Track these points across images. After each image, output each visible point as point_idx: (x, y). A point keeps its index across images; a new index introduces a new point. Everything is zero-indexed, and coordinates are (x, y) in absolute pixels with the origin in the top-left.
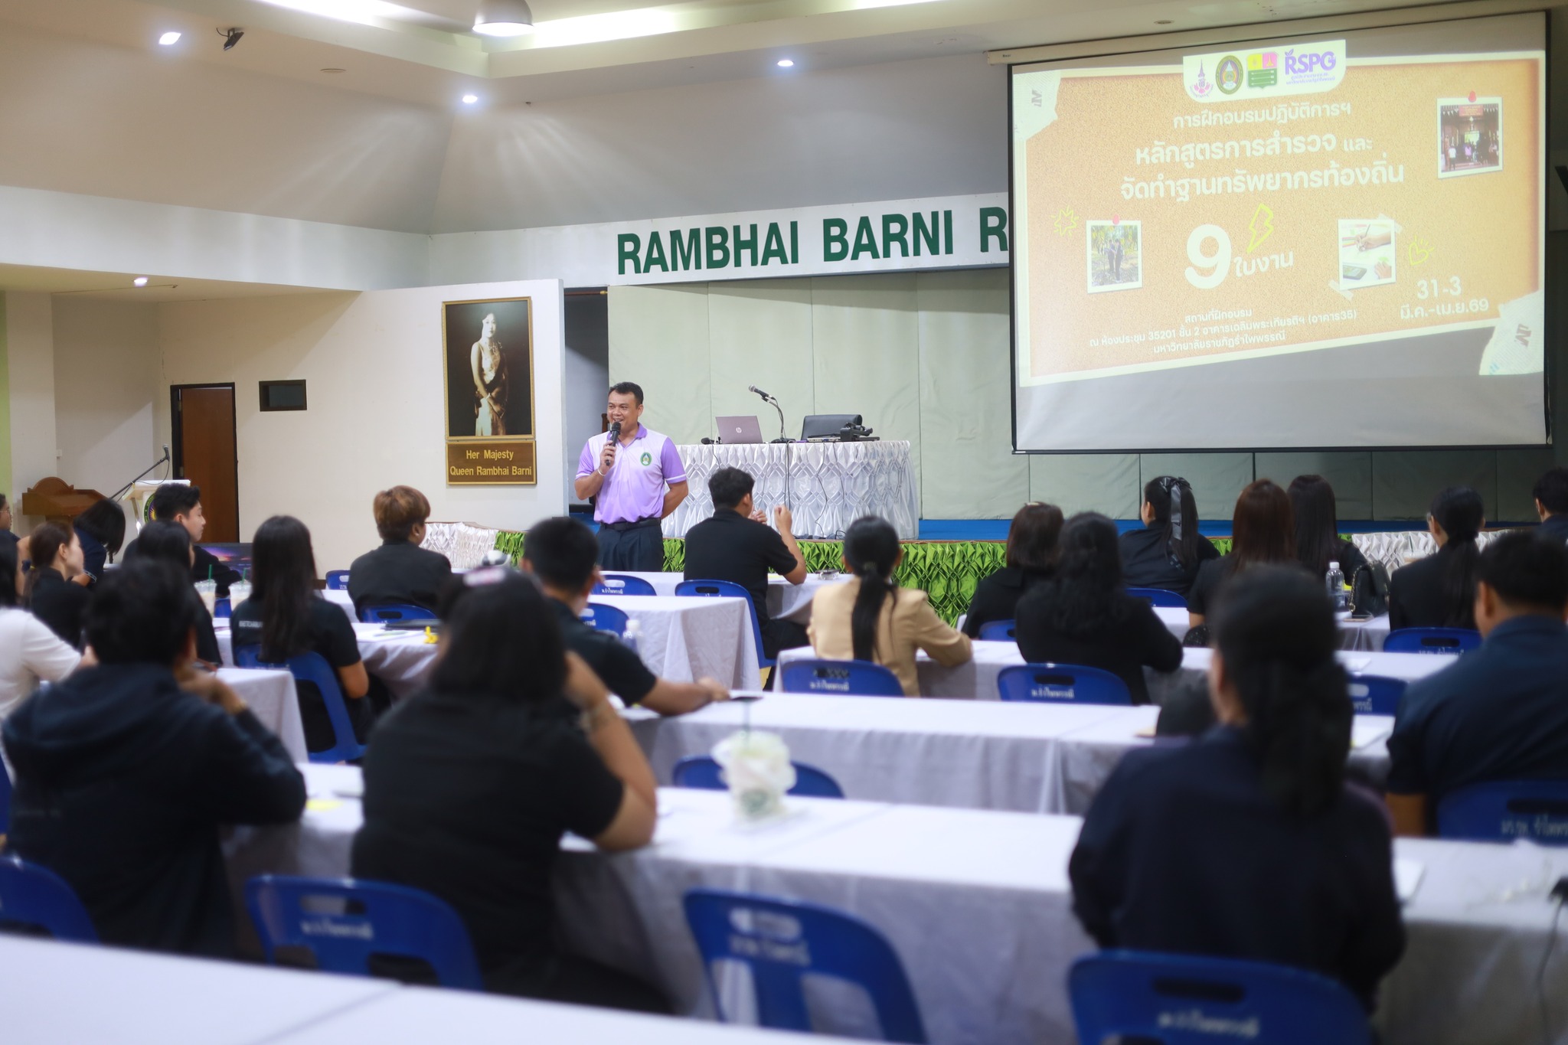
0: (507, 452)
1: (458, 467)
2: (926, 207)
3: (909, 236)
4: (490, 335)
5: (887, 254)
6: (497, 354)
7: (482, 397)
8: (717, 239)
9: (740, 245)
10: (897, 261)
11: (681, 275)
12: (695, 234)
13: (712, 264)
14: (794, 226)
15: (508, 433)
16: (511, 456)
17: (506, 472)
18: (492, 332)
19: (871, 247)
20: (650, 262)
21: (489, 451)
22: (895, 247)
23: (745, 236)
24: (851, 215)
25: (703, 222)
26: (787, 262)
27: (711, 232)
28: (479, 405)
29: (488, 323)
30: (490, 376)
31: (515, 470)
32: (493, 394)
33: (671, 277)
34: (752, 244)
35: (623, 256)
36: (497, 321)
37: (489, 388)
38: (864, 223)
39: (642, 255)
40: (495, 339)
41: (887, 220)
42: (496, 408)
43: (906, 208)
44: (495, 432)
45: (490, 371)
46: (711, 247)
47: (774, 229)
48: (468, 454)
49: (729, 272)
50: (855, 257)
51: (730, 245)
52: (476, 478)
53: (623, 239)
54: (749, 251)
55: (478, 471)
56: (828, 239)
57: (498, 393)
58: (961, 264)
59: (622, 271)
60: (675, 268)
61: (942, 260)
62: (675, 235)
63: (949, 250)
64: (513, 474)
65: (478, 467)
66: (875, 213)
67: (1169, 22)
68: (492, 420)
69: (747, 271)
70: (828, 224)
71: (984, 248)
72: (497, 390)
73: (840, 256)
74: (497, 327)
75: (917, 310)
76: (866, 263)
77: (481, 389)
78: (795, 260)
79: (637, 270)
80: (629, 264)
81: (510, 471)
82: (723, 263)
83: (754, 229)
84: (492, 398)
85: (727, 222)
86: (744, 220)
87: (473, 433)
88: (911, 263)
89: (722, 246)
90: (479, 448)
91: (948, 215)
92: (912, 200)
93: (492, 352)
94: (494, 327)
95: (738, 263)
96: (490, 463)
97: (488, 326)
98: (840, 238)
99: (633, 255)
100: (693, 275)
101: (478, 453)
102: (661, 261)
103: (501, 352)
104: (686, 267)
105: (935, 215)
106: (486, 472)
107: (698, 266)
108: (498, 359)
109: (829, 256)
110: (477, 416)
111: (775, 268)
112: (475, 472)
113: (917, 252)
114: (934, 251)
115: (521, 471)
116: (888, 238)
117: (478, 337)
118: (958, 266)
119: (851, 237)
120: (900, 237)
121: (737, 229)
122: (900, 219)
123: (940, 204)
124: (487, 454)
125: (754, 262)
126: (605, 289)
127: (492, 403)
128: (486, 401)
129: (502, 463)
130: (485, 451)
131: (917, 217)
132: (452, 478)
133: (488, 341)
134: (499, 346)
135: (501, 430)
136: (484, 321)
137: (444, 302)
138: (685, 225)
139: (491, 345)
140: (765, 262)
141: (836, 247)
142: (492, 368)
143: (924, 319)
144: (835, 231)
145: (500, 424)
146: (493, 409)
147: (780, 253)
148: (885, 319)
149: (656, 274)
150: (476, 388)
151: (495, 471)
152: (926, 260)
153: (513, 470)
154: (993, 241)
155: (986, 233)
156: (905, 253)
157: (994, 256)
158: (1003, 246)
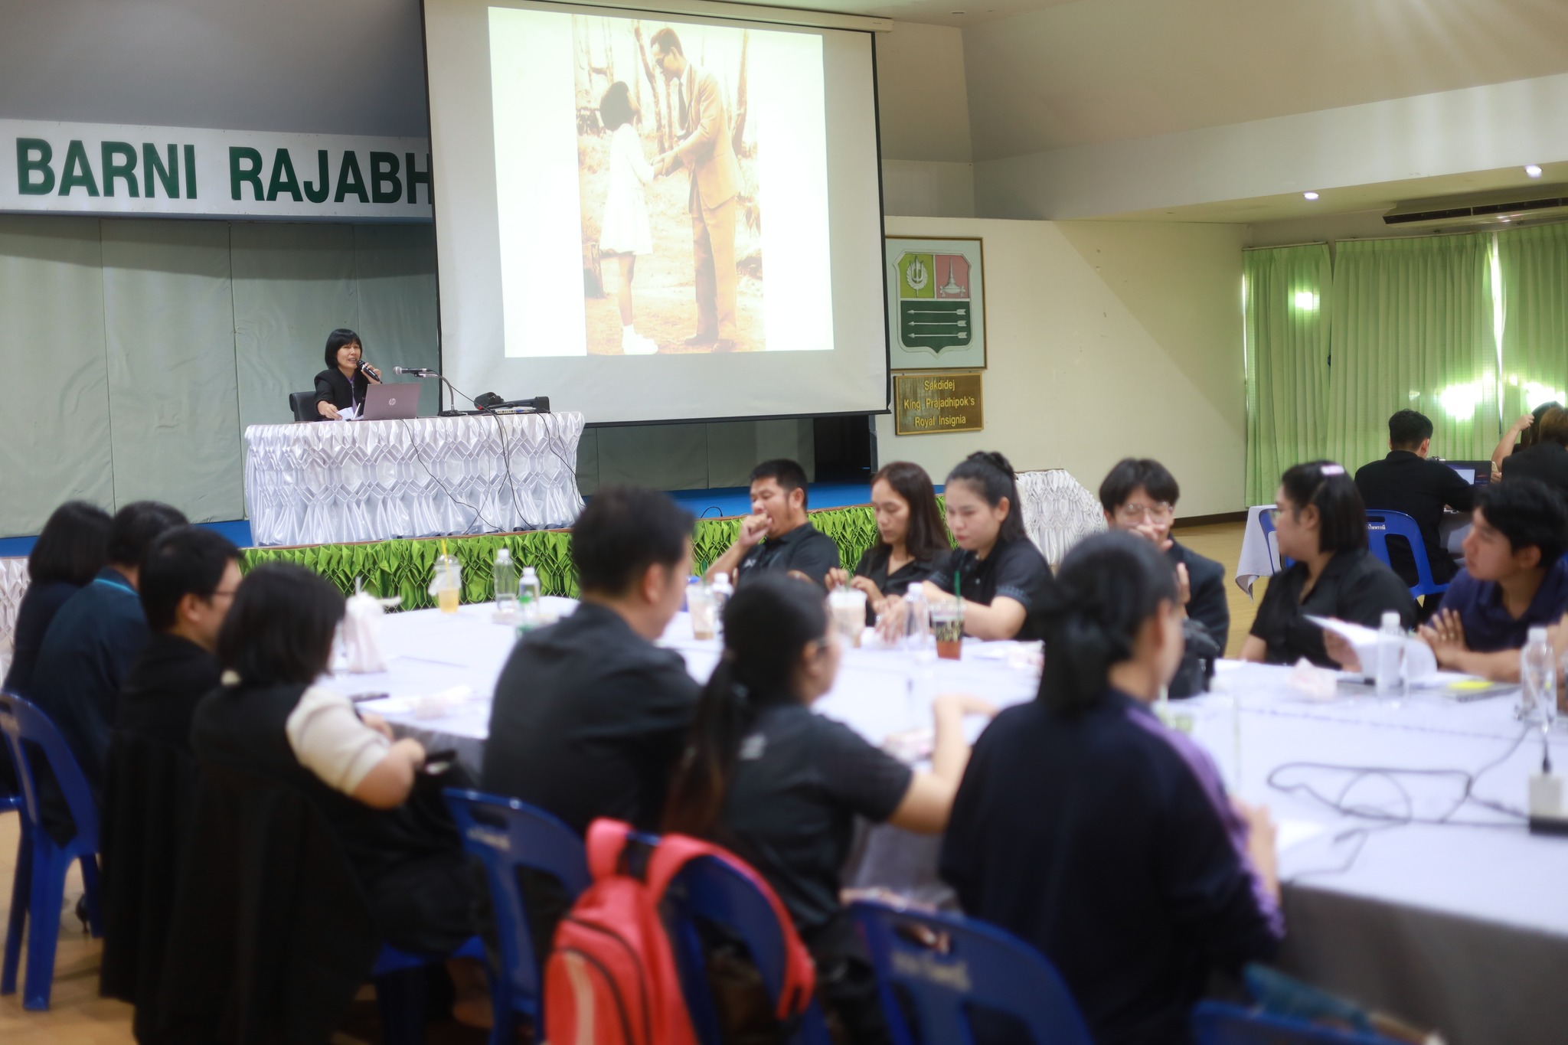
2: (162, 137)
3: (139, 172)
5: (109, 191)
10: (122, 202)
19: (87, 180)
22: (120, 184)
24: (58, 135)
38: (76, 150)
41: (109, 149)
43: (135, 136)
50: (64, 191)
56: (24, 166)
58: (207, 212)
61: (182, 206)
63: (192, 193)
66: (94, 136)
70: (24, 145)
71: (236, 195)
73: (46, 188)
75: (101, 265)
76: (79, 201)
88: (140, 205)
91: (189, 151)
92: (141, 127)
98: (43, 165)
105: (172, 149)
109: (25, 187)
113: (150, 193)
114: (173, 192)
116: (110, 172)
118: (204, 214)
119: (58, 165)
120: (127, 172)
122: (127, 149)
123: (181, 136)
131: (149, 150)
141: (36, 177)
143: (110, 277)
144: (35, 155)
148: (62, 274)
152: (161, 204)
154: (247, 187)
155: (237, 176)
156: (134, 192)
157: (249, 206)
158: (259, 196)
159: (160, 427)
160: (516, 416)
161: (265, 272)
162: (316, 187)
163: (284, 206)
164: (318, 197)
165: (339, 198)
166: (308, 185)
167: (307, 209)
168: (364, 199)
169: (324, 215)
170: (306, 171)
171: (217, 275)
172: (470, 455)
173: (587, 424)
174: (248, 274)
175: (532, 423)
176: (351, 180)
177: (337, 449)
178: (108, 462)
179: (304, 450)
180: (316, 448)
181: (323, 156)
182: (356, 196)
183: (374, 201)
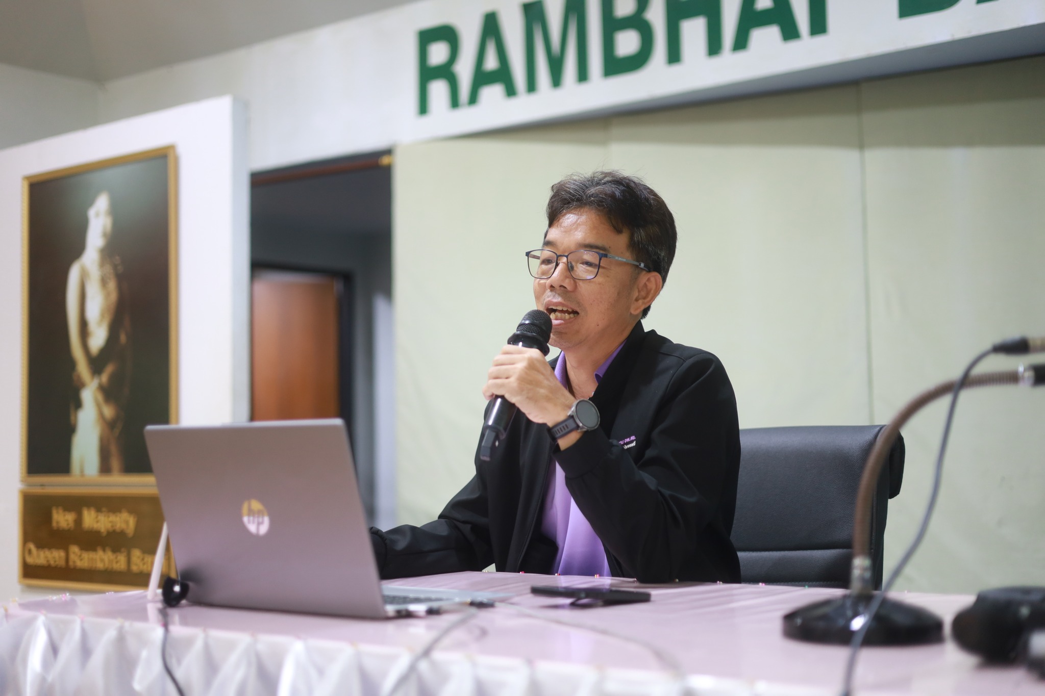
0: (125, 516)
1: (40, 546)
4: (101, 243)
6: (112, 285)
7: (84, 386)
8: (625, 5)
9: (679, 11)
11: (547, 102)
13: (616, 66)
15: (126, 470)
16: (131, 528)
17: (123, 562)
18: (105, 236)
20: (482, 78)
21: (94, 512)
26: (797, 37)
28: (78, 405)
29: (98, 216)
30: (98, 338)
31: (138, 559)
32: (105, 378)
33: (524, 109)
35: (427, 74)
36: (114, 211)
37: (97, 364)
39: (464, 70)
40: (109, 252)
42: (108, 412)
44: (105, 468)
45: (100, 324)
46: (611, 28)
48: (56, 518)
49: (653, 80)
51: (657, 13)
52: (68, 574)
53: (427, 37)
54: (701, 21)
55: (72, 557)
57: (111, 376)
59: (423, 108)
60: (532, 86)
62: (534, 13)
64: (133, 568)
65: (72, 549)
68: (101, 440)
69: (696, 71)
72: (110, 369)
74: (114, 225)
77: (83, 368)
78: (819, 26)
79: (455, 102)
80: (439, 90)
81: (131, 561)
82: (639, 59)
84: (101, 387)
89: (637, 20)
90: (75, 503)
93: (104, 282)
94: (109, 224)
95: (674, 56)
96: (94, 540)
97: (99, 224)
99: (446, 72)
100: (570, 98)
101: (73, 516)
102: (503, 76)
103: (121, 278)
104: (556, 79)
106: (85, 560)
107: (583, 75)
108: (114, 296)
110: (74, 430)
111: (767, 55)
112: (67, 560)
115: (147, 564)
117: (78, 249)
124: (92, 520)
125: (714, 47)
126: (388, 152)
127: (100, 399)
128: (90, 396)
129: (115, 541)
130: (86, 512)
132: (30, 572)
133: (97, 258)
134: (115, 267)
135: (115, 463)
136: (91, 213)
137: (27, 179)
139: (102, 265)
140: (741, 43)
142: (103, 318)
145: (113, 449)
146: (103, 414)
147: (781, 15)
149: (493, 107)
150: (73, 365)
151: (102, 559)
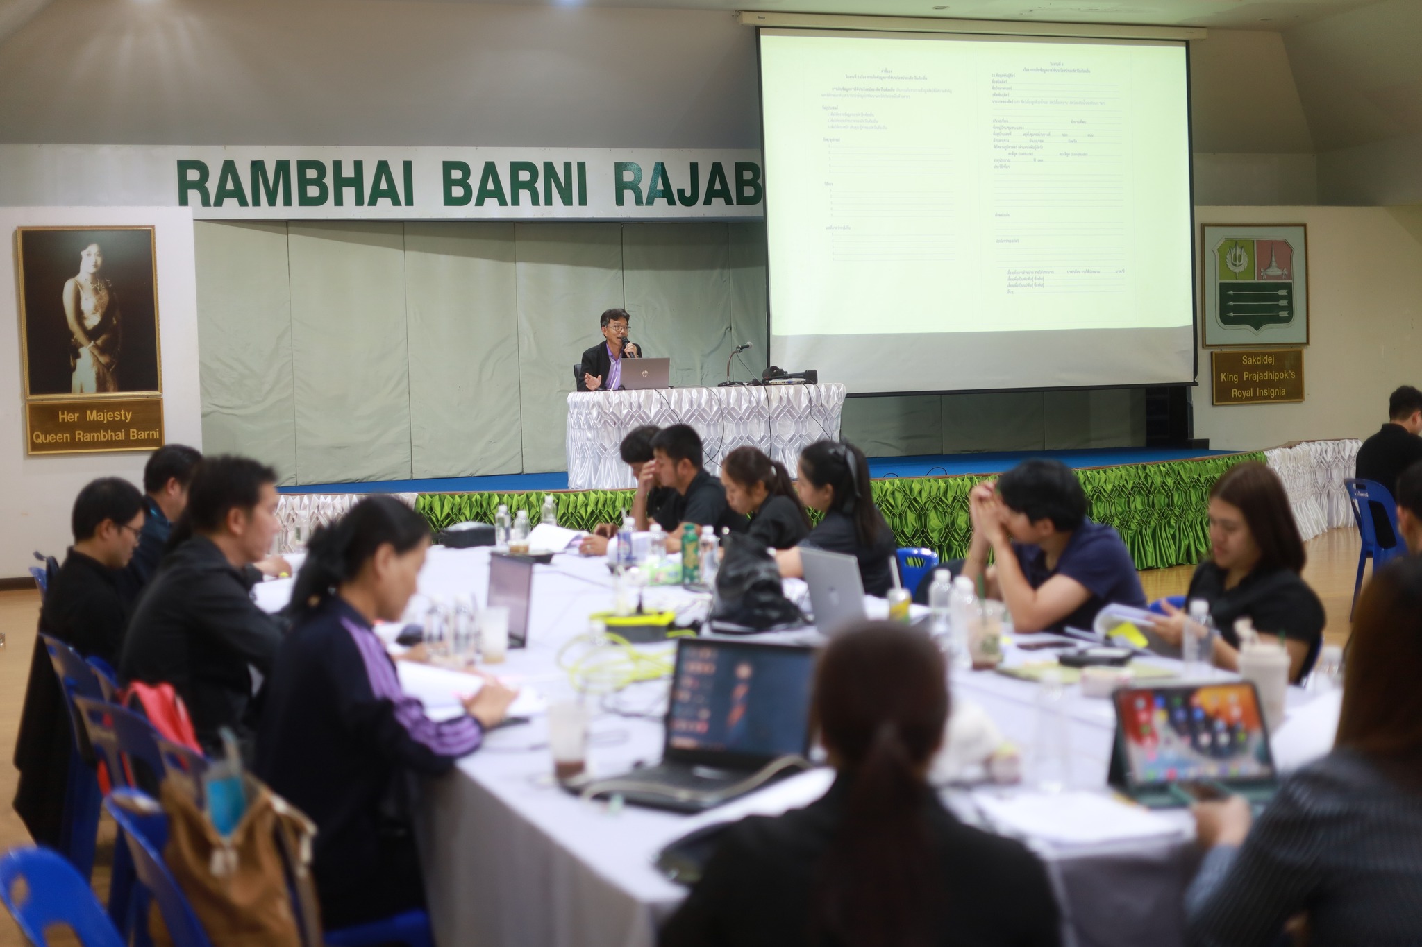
0: (123, 413)
1: (46, 432)
2: (559, 156)
3: (540, 185)
4: (93, 270)
5: (516, 202)
6: (104, 293)
7: (81, 346)
8: (312, 174)
9: (340, 182)
10: (526, 210)
11: (264, 211)
12: (283, 166)
13: (305, 201)
14: (408, 166)
15: (121, 389)
16: (129, 418)
17: (121, 436)
18: (96, 266)
19: (498, 194)
20: (222, 195)
21: (95, 412)
22: (525, 195)
23: (348, 172)
24: (475, 158)
25: (294, 154)
26: (399, 204)
27: (303, 165)
28: (77, 356)
29: (89, 255)
30: (93, 320)
31: (134, 435)
32: (99, 342)
33: (250, 212)
34: (357, 182)
35: (184, 187)
36: (103, 253)
37: (92, 335)
38: (490, 169)
39: (212, 186)
40: (100, 275)
41: (516, 167)
42: (103, 359)
43: (537, 156)
44: (102, 387)
45: (94, 313)
46: (304, 183)
47: (383, 167)
48: (61, 416)
49: (328, 211)
50: (480, 203)
51: (329, 180)
52: (74, 445)
53: (184, 165)
54: (353, 189)
55: (77, 437)
56: (448, 183)
57: (105, 342)
58: (595, 216)
59: (184, 202)
60: (257, 202)
61: (575, 212)
62: (257, 167)
63: (583, 201)
64: (131, 438)
65: (77, 432)
66: (503, 158)
67: (944, 8)
68: (98, 374)
69: (350, 210)
70: (448, 166)
71: (620, 201)
72: (104, 337)
73: (463, 201)
74: (104, 262)
75: (515, 260)
76: (492, 210)
77: (79, 335)
78: (409, 201)
79: (206, 203)
80: (194, 195)
81: (127, 435)
82: (320, 200)
83: (358, 166)
84: (96, 346)
85: (326, 155)
86: (348, 156)
87: (67, 388)
88: (541, 212)
89: (319, 182)
90: (81, 408)
91: (582, 166)
92: (542, 148)
93: (96, 291)
94: (99, 261)
95: (339, 201)
96: (97, 426)
97: (90, 260)
98: (463, 182)
99: (200, 185)
100: (280, 211)
101: (77, 415)
102: (238, 194)
103: (110, 291)
104: (272, 202)
105: (567, 166)
106: (89, 437)
107: (288, 202)
108: (106, 299)
109: (449, 200)
110: (74, 369)
111: (384, 209)
112: (73, 438)
113: (549, 202)
114: (567, 201)
115: (143, 435)
116: (516, 185)
117: (75, 271)
118: (593, 218)
119: (475, 182)
120: (530, 186)
121: (337, 165)
122: (530, 167)
123: (574, 155)
124: (91, 416)
125: (359, 201)
127: (96, 352)
128: (86, 351)
129: (115, 426)
130: (88, 412)
131: (549, 167)
132: (35, 447)
133: (89, 278)
134: (106, 284)
135: (111, 385)
136: (84, 254)
137: (19, 228)
138: (270, 156)
139: (94, 282)
140: (373, 202)
141: (458, 192)
142: (96, 310)
143: (523, 270)
144: (457, 174)
145: (109, 378)
146: (98, 360)
147: (392, 193)
148: (483, 267)
149: (231, 208)
150: (71, 334)
151: (102, 436)
152: (558, 210)
153: (131, 434)
154: (629, 195)
155: (620, 187)
156: (535, 202)
157: (630, 210)
158: (639, 201)
159: (560, 391)
160: (783, 387)
161: (653, 265)
162: (688, 193)
163: (660, 210)
164: (689, 201)
165: (707, 202)
166: (681, 192)
167: (680, 211)
168: (729, 202)
169: (693, 216)
170: (679, 180)
171: (612, 267)
172: (741, 419)
173: (848, 394)
174: (637, 266)
175: (798, 393)
176: (718, 186)
177: (625, 412)
178: (517, 420)
179: (599, 413)
180: (607, 411)
181: (694, 168)
182: (722, 200)
183: (737, 204)
